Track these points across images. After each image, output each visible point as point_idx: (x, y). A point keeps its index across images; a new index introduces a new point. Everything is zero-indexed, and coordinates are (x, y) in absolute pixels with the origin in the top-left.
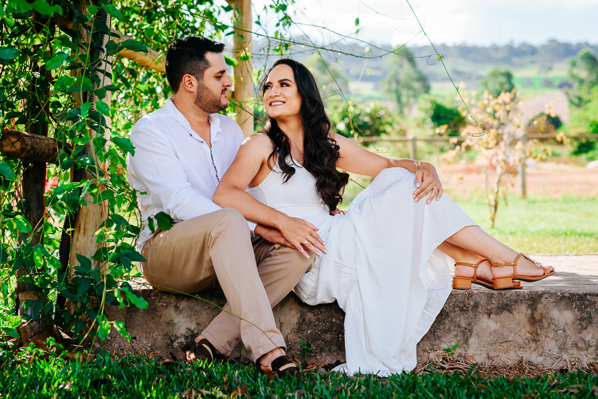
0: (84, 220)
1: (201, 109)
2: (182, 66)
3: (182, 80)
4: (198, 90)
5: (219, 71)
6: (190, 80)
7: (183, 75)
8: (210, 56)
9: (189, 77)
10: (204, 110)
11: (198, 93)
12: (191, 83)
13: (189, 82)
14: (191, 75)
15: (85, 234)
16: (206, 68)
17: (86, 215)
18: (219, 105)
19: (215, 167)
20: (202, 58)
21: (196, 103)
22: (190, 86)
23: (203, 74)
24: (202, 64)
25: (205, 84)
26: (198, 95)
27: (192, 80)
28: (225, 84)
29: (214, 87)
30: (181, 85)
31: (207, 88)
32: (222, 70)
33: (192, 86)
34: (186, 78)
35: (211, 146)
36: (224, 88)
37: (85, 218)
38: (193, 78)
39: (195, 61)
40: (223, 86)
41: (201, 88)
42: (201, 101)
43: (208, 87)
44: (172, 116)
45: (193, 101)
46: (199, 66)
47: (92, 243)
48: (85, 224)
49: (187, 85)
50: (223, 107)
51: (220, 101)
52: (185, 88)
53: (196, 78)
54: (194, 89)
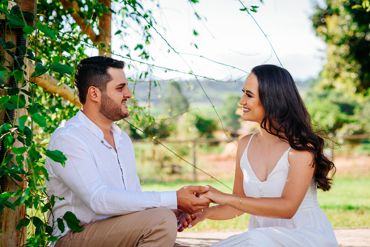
0: (5, 219)
1: (105, 117)
2: (88, 80)
3: (88, 92)
4: (101, 100)
5: (119, 84)
6: (94, 91)
7: (89, 88)
8: (111, 71)
9: (94, 89)
10: (108, 118)
11: (102, 102)
12: (96, 94)
13: (94, 93)
14: (95, 87)
15: (5, 230)
16: (108, 81)
17: (7, 214)
18: (120, 113)
19: (121, 169)
20: (104, 72)
21: (101, 111)
22: (94, 96)
23: (106, 86)
24: (104, 78)
25: (108, 94)
26: (102, 105)
27: (97, 92)
28: (126, 96)
29: (116, 96)
30: (87, 96)
31: (109, 98)
32: (122, 83)
33: (97, 97)
34: (91, 90)
35: (116, 151)
36: (124, 98)
37: (6, 217)
38: (97, 89)
39: (98, 75)
40: (124, 97)
41: (105, 98)
42: (105, 110)
43: (111, 97)
44: (84, 126)
45: (98, 110)
46: (102, 79)
47: (12, 238)
48: (6, 222)
49: (92, 96)
50: (124, 115)
51: (121, 109)
52: (91, 99)
53: (100, 90)
54: (98, 99)
